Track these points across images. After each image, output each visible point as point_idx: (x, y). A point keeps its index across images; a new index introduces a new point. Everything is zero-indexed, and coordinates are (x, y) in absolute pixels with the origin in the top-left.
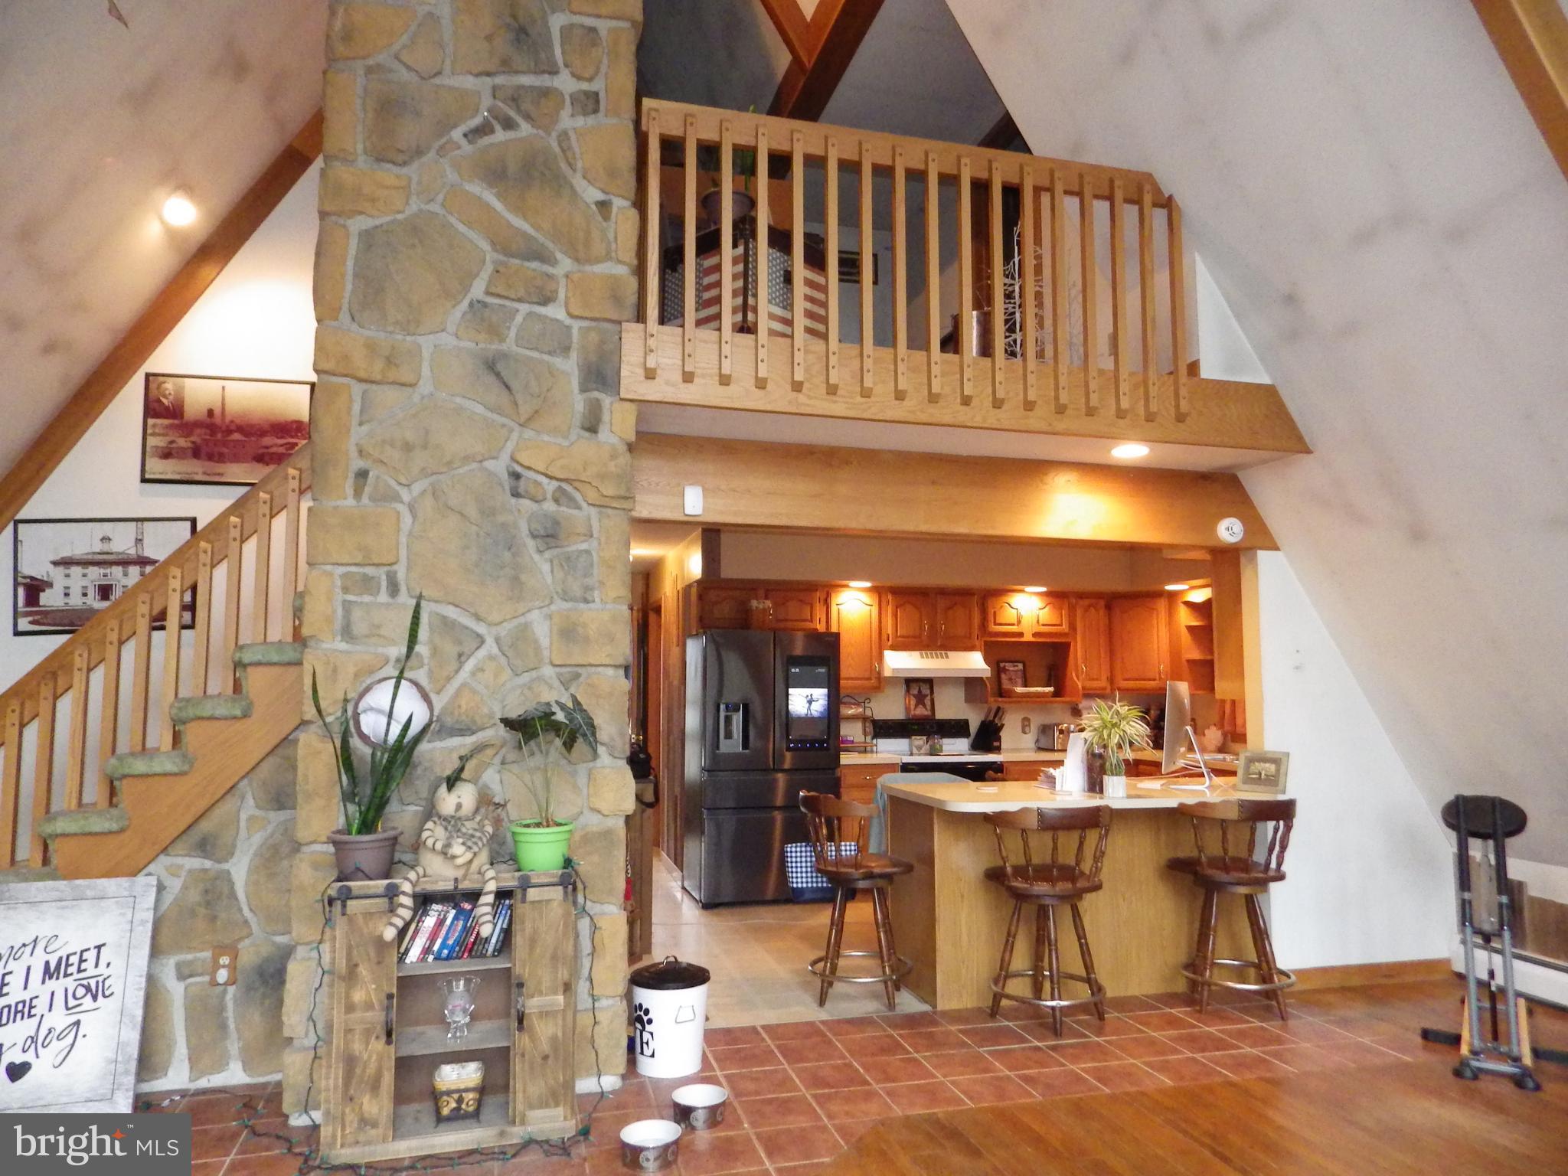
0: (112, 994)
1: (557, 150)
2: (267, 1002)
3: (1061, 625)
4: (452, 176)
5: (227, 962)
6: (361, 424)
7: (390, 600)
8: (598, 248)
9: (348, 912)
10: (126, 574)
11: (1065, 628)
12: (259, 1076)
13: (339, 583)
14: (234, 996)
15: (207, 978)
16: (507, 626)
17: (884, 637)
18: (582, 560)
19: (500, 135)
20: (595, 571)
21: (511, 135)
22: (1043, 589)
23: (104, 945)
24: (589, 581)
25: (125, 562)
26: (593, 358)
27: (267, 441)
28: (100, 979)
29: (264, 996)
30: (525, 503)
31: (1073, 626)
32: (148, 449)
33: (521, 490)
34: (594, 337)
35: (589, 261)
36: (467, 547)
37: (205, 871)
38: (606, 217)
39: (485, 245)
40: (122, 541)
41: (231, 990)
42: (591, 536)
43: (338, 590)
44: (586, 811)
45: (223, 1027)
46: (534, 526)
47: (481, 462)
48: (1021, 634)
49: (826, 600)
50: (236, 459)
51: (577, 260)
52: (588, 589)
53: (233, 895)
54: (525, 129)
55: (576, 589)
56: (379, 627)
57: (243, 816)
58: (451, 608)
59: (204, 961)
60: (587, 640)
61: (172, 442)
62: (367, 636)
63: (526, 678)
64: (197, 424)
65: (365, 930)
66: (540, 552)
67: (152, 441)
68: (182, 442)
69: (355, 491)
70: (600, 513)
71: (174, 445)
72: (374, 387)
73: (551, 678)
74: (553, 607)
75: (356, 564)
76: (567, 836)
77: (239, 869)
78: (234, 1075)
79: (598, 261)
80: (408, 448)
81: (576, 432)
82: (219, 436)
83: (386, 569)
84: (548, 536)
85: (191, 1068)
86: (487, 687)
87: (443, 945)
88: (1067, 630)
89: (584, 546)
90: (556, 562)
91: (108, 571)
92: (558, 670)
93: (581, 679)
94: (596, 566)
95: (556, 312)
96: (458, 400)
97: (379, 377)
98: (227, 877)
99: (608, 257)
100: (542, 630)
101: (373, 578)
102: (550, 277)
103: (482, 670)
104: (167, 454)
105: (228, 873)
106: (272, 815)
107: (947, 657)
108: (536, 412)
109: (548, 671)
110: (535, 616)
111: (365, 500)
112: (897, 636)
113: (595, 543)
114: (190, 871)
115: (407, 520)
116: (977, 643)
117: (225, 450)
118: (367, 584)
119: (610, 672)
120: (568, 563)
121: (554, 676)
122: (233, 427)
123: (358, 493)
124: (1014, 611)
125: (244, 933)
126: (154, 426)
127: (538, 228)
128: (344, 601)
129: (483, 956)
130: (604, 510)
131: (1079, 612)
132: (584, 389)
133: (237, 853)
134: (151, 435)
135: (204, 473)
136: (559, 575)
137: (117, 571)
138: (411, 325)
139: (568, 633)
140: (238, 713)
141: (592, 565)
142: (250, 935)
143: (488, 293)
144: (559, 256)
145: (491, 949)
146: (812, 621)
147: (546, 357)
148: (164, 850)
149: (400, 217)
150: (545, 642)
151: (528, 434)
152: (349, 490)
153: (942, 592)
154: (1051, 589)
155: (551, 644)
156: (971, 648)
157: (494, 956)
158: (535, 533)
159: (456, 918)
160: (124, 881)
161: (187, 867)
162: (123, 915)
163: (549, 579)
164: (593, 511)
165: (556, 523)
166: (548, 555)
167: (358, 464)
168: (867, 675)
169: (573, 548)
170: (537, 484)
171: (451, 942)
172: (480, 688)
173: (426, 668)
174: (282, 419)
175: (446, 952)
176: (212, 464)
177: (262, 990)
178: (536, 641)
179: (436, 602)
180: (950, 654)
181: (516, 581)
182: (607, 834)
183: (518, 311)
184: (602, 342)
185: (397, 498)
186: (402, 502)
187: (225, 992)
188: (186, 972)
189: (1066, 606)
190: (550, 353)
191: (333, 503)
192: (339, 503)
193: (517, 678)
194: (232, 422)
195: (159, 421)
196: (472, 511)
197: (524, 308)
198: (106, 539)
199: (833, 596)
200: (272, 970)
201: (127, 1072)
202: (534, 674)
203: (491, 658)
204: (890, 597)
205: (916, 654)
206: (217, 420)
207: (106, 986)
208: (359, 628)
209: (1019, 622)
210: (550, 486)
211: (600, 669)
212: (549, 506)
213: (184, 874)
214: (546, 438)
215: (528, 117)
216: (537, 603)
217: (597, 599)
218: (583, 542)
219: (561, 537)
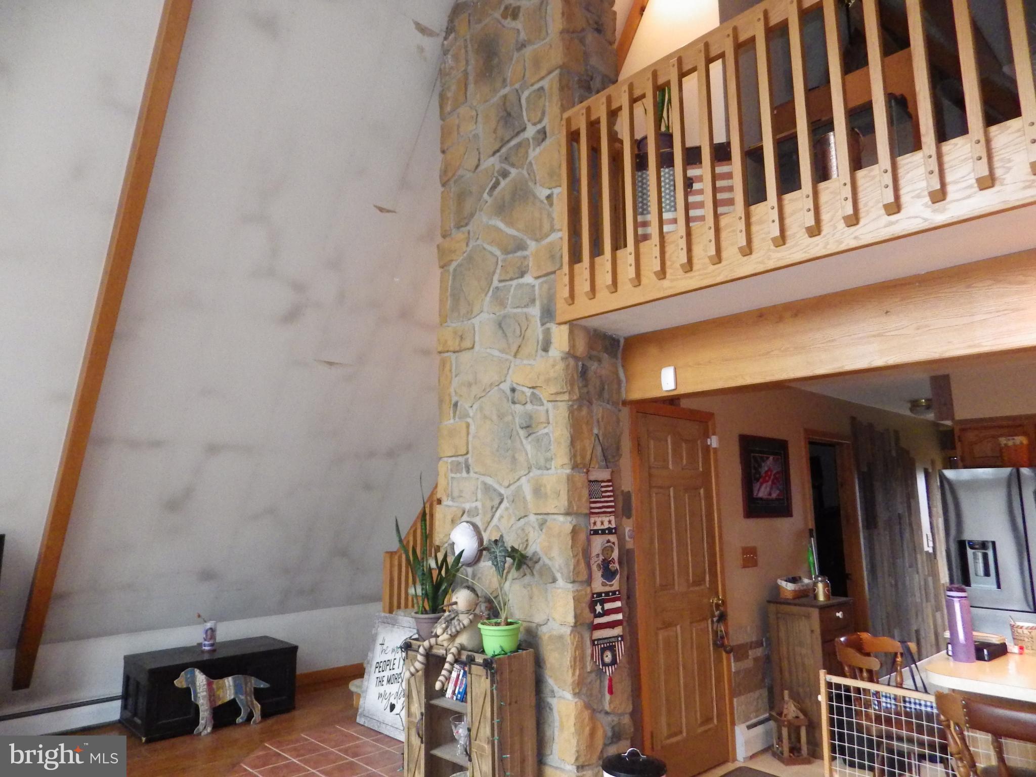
1: (527, 176)
4: (485, 219)
6: (456, 376)
7: (467, 476)
8: (546, 227)
13: (449, 467)
16: (512, 488)
18: (545, 440)
19: (503, 183)
20: (552, 447)
21: (508, 179)
24: (549, 455)
26: (545, 302)
30: (518, 407)
33: (516, 400)
34: (545, 287)
35: (542, 238)
36: (493, 440)
38: (551, 205)
39: (498, 253)
42: (549, 423)
43: (449, 471)
44: (551, 619)
46: (522, 421)
47: (498, 385)
51: (537, 240)
52: (548, 460)
54: (514, 172)
55: (542, 462)
56: (462, 491)
58: (489, 478)
60: (546, 496)
62: (458, 497)
63: (521, 522)
66: (526, 438)
69: (454, 415)
70: (554, 406)
72: (460, 353)
74: (531, 474)
75: (454, 456)
79: (547, 235)
80: (470, 385)
81: (540, 352)
83: (464, 457)
84: (528, 427)
86: (505, 528)
87: (459, 691)
89: (546, 431)
90: (533, 443)
92: (537, 517)
93: (548, 523)
95: (528, 279)
96: (488, 350)
97: (457, 348)
99: (552, 230)
100: (527, 490)
101: (460, 463)
102: (525, 257)
103: (502, 517)
108: (519, 346)
109: (532, 518)
110: (524, 480)
111: (457, 419)
113: (551, 428)
115: (472, 427)
118: (458, 467)
119: (561, 518)
120: (539, 443)
121: (535, 521)
127: (518, 230)
128: (451, 477)
130: (556, 403)
132: (543, 324)
136: (535, 452)
138: (469, 315)
139: (538, 491)
141: (550, 443)
143: (500, 281)
144: (529, 242)
147: (525, 310)
149: (465, 255)
150: (528, 498)
151: (518, 361)
152: (452, 415)
155: (532, 499)
158: (522, 426)
163: (529, 455)
164: (550, 405)
165: (532, 417)
166: (529, 439)
167: (454, 399)
169: (540, 433)
170: (523, 392)
172: (502, 528)
173: (479, 515)
175: (459, 696)
178: (524, 498)
179: (484, 475)
181: (514, 460)
182: (561, 637)
183: (511, 286)
184: (550, 289)
186: (470, 417)
190: (525, 306)
191: (445, 423)
192: (448, 422)
193: (517, 523)
196: (495, 417)
197: (514, 283)
202: (525, 520)
203: (507, 510)
208: (455, 492)
210: (528, 392)
211: (556, 516)
212: (528, 406)
214: (525, 362)
215: (513, 165)
216: (523, 473)
217: (553, 467)
218: (545, 428)
219: (534, 426)
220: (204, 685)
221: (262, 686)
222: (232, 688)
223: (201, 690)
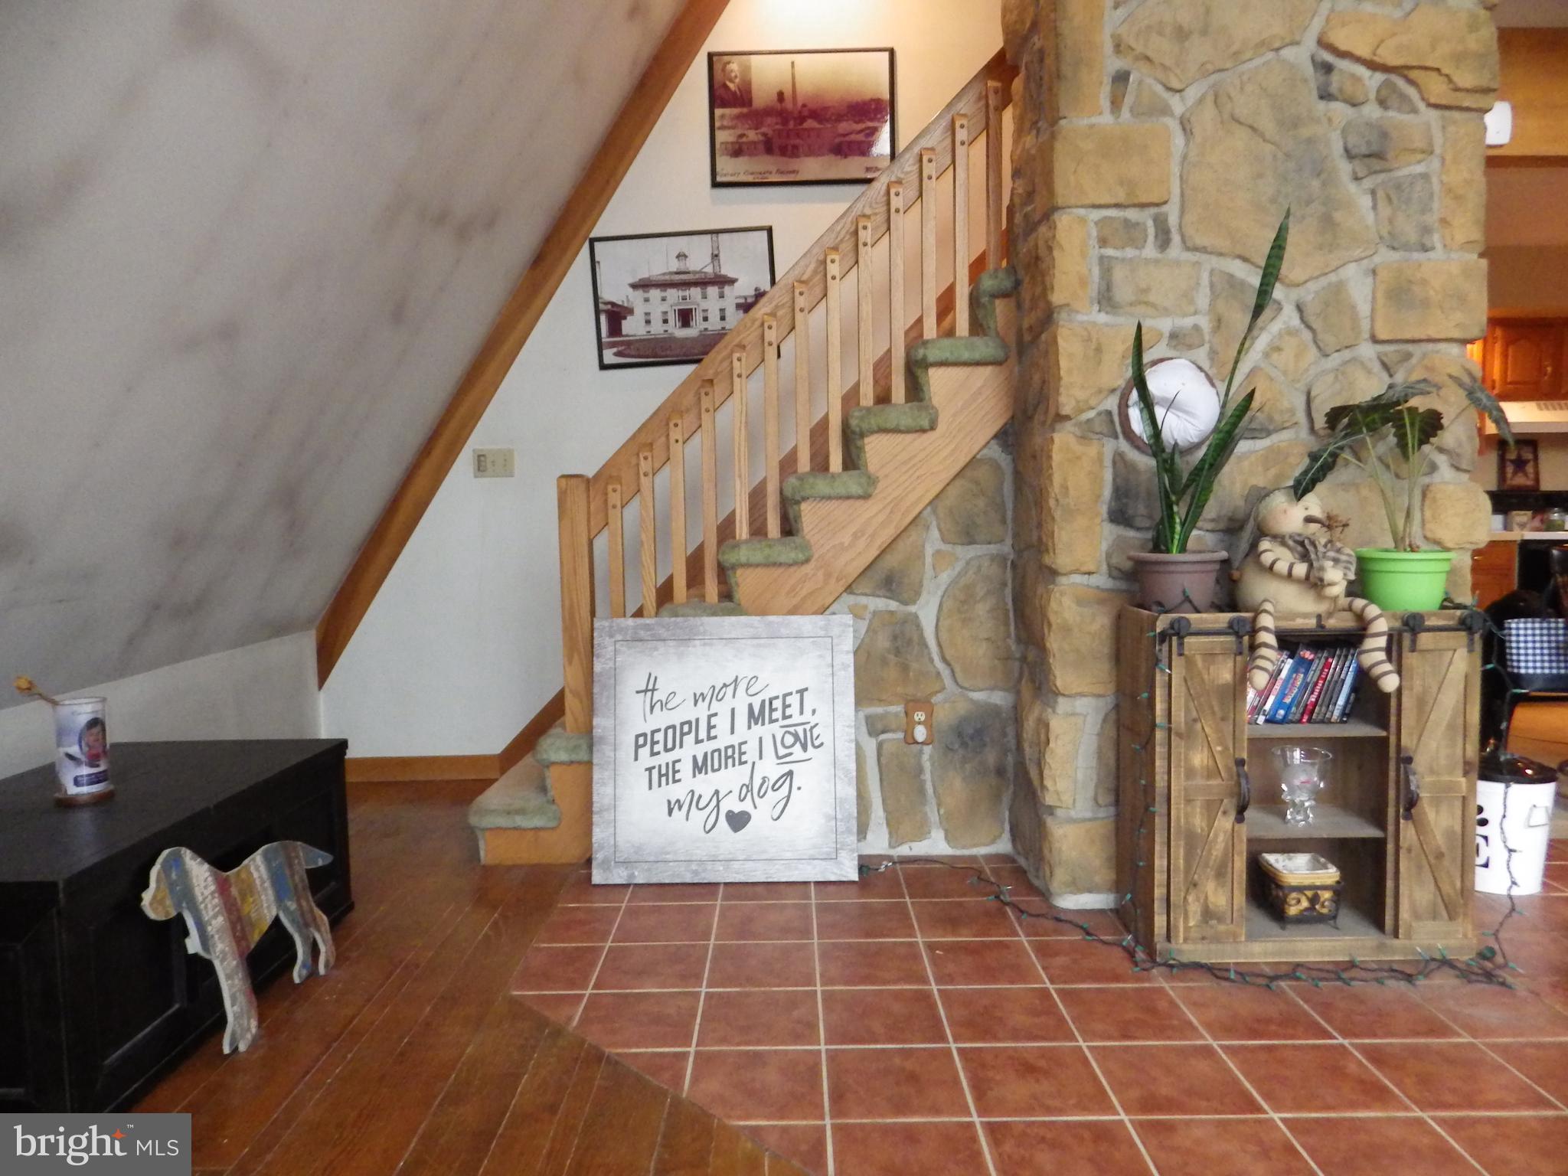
0: (822, 744)
2: (968, 766)
5: (923, 719)
6: (1116, 6)
7: (1160, 256)
9: (1186, 653)
10: (705, 297)
12: (964, 847)
13: (1094, 233)
14: (931, 757)
15: (900, 735)
16: (1312, 286)
18: (1418, 188)
20: (1436, 205)
23: (806, 689)
24: (1427, 219)
25: (703, 283)
27: (844, 126)
28: (808, 727)
29: (964, 760)
30: (1338, 108)
32: (718, 146)
33: (1332, 89)
36: (1260, 176)
37: (892, 613)
40: (699, 260)
41: (927, 749)
42: (1432, 153)
43: (1093, 242)
45: (922, 791)
46: (1353, 140)
47: (1279, 50)
50: (812, 153)
52: (1426, 230)
53: (923, 644)
55: (1409, 232)
56: (1146, 291)
57: (929, 551)
58: (1238, 262)
59: (896, 715)
60: (1426, 303)
61: (741, 136)
62: (1131, 304)
63: (1335, 360)
64: (768, 112)
65: (1206, 677)
66: (1357, 179)
67: (722, 136)
68: (752, 135)
69: (1113, 103)
70: (1443, 118)
71: (744, 139)
73: (1370, 359)
74: (1377, 259)
75: (1117, 206)
76: (1446, 567)
77: (927, 611)
78: (935, 845)
80: (1181, 34)
82: (791, 124)
83: (1153, 210)
84: (1369, 156)
85: (890, 833)
86: (1285, 373)
87: (1279, 704)
89: (1419, 169)
90: (1380, 194)
91: (687, 293)
92: (1380, 348)
93: (1414, 361)
94: (1436, 198)
98: (914, 621)
100: (1360, 291)
101: (1138, 224)
103: (1279, 349)
104: (737, 151)
105: (917, 617)
106: (959, 549)
109: (1367, 351)
110: (1351, 272)
111: (1125, 113)
113: (1435, 164)
114: (875, 613)
115: (1179, 141)
117: (797, 141)
118: (1131, 233)
119: (1458, 348)
120: (1396, 194)
121: (1374, 356)
122: (806, 113)
123: (1116, 104)
125: (937, 687)
126: (722, 117)
128: (1102, 258)
129: (1329, 722)
130: (1447, 113)
133: (924, 596)
134: (722, 128)
135: (780, 172)
136: (1385, 211)
137: (695, 292)
139: (1399, 293)
140: (926, 424)
141: (1431, 195)
142: (944, 688)
145: (1337, 713)
148: (849, 589)
150: (1364, 309)
152: (1105, 102)
155: (1373, 310)
157: (1342, 722)
158: (1354, 151)
159: (1294, 670)
160: (819, 620)
161: (872, 608)
162: (820, 656)
163: (1370, 218)
164: (1434, 114)
165: (1384, 135)
166: (1368, 183)
167: (1115, 63)
169: (1405, 171)
170: (1355, 78)
171: (1288, 700)
172: (1274, 373)
173: (1207, 346)
174: (858, 98)
175: (1282, 712)
176: (785, 159)
177: (961, 752)
178: (1353, 308)
179: (1221, 254)
181: (1327, 221)
185: (1165, 110)
186: (1172, 115)
187: (921, 752)
188: (879, 726)
191: (1086, 122)
192: (1094, 120)
193: (1324, 360)
194: (804, 106)
195: (727, 111)
196: (1268, 125)
198: (681, 256)
200: (971, 731)
201: (849, 831)
202: (1347, 354)
203: (1290, 332)
204: (1498, 332)
205: (1531, 405)
206: (788, 105)
207: (815, 736)
208: (1123, 292)
210: (1374, 81)
211: (1441, 346)
212: (1372, 111)
213: (868, 616)
214: (1369, 7)
216: (1357, 253)
217: (1439, 246)
218: (1419, 162)
219: (1390, 155)
220: (212, 893)
221: (320, 863)
222: (267, 884)
223: (211, 913)
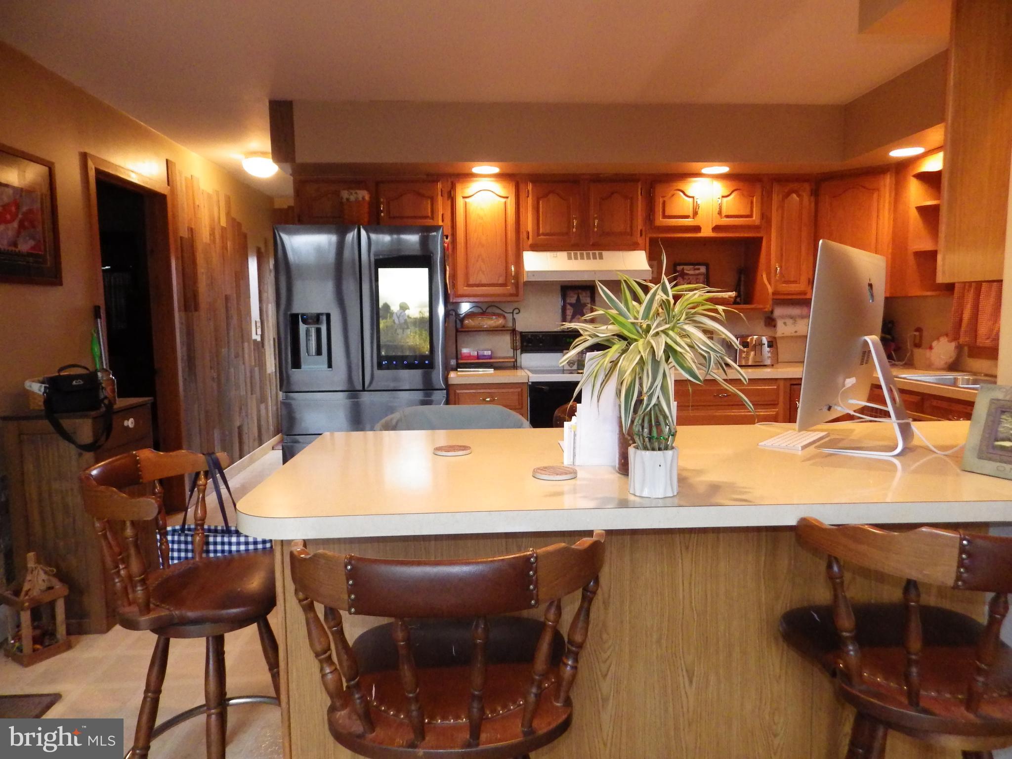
3: (750, 216)
11: (756, 219)
17: (523, 236)
22: (724, 169)
31: (766, 217)
48: (697, 229)
49: (450, 193)
88: (757, 222)
107: (601, 257)
112: (538, 235)
116: (640, 241)
124: (691, 200)
131: (776, 198)
146: (433, 218)
153: (597, 179)
154: (739, 170)
156: (634, 247)
168: (501, 280)
180: (605, 254)
189: (758, 192)
199: (459, 187)
204: (530, 187)
205: (562, 255)
209: (695, 213)
